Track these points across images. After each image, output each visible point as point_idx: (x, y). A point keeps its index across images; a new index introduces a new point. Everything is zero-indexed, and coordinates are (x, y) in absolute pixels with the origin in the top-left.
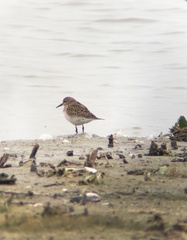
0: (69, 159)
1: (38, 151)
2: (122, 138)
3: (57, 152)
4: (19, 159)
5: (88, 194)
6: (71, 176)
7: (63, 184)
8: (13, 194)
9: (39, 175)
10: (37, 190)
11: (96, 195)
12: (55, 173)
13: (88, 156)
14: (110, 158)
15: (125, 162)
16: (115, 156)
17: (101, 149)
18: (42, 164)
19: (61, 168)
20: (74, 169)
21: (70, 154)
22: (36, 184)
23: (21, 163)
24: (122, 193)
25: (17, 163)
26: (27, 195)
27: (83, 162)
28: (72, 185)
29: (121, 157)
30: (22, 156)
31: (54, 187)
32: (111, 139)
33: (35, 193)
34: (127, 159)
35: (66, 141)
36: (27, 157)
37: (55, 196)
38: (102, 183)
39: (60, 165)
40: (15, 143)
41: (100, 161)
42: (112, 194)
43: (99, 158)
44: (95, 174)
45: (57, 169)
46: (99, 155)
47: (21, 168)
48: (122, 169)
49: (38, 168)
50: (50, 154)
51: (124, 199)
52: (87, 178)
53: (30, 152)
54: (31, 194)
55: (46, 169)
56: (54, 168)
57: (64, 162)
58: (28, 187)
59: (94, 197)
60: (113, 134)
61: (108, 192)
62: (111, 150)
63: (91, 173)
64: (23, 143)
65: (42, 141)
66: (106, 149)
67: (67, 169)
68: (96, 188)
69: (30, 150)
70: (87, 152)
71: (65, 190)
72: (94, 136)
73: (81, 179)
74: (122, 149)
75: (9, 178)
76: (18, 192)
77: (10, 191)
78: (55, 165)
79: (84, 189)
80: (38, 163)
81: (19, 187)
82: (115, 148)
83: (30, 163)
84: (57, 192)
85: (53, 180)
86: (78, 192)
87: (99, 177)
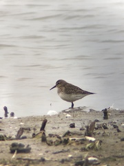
0: (72, 130)
1: (47, 125)
2: (114, 111)
3: (62, 125)
4: (32, 131)
5: (90, 159)
6: (74, 144)
7: (68, 151)
8: (29, 160)
9: (49, 145)
10: (48, 157)
11: (96, 159)
12: (61, 142)
13: (87, 127)
14: (106, 128)
15: (119, 131)
16: (110, 127)
17: (97, 121)
18: (51, 135)
19: (66, 138)
20: (77, 139)
21: (72, 126)
22: (47, 152)
23: (34, 135)
24: (117, 157)
25: (31, 135)
26: (40, 161)
27: (83, 132)
28: (76, 152)
29: (115, 127)
30: (35, 129)
31: (61, 154)
32: (105, 112)
33: (46, 159)
34: (120, 128)
35: (68, 115)
36: (38, 130)
37: (63, 161)
38: (101, 149)
39: (64, 136)
40: (28, 119)
41: (98, 131)
42: (109, 158)
43: (97, 129)
44: (94, 142)
45: (62, 139)
46: (96, 126)
47: (34, 139)
48: (116, 137)
49: (47, 139)
50: (56, 126)
51: (119, 161)
52: (88, 145)
53: (41, 126)
54: (43, 160)
55: (54, 139)
56: (60, 138)
57: (68, 133)
58: (41, 154)
59: (95, 161)
60: (107, 108)
61: (106, 157)
62: (106, 121)
63: (91, 141)
64: (34, 119)
65: (49, 116)
66: (102, 121)
67: (70, 139)
68: (95, 153)
69: (40, 124)
70: (86, 124)
71: (70, 156)
72: (91, 110)
73: (82, 146)
74: (115, 120)
75: (25, 147)
76: (33, 158)
77: (26, 158)
78: (61, 136)
79: (86, 154)
80: (47, 135)
81: (33, 154)
82: (110, 120)
83: (41, 135)
84: (64, 157)
85: (60, 148)
86: (81, 157)
87: (97, 144)
